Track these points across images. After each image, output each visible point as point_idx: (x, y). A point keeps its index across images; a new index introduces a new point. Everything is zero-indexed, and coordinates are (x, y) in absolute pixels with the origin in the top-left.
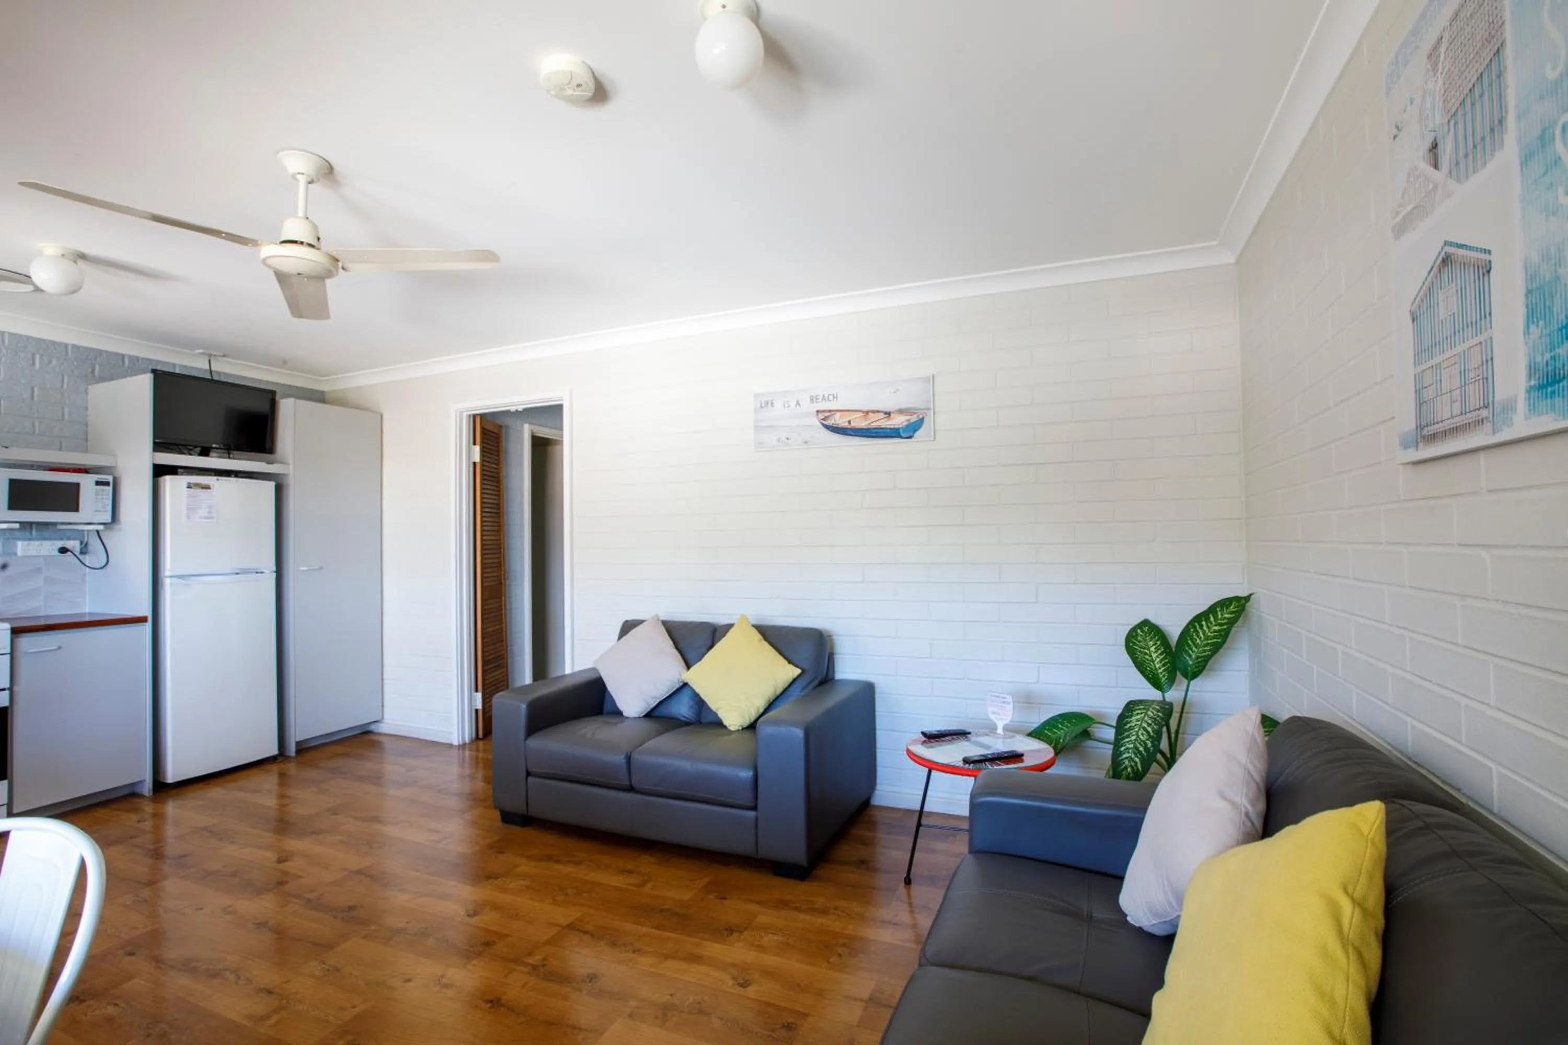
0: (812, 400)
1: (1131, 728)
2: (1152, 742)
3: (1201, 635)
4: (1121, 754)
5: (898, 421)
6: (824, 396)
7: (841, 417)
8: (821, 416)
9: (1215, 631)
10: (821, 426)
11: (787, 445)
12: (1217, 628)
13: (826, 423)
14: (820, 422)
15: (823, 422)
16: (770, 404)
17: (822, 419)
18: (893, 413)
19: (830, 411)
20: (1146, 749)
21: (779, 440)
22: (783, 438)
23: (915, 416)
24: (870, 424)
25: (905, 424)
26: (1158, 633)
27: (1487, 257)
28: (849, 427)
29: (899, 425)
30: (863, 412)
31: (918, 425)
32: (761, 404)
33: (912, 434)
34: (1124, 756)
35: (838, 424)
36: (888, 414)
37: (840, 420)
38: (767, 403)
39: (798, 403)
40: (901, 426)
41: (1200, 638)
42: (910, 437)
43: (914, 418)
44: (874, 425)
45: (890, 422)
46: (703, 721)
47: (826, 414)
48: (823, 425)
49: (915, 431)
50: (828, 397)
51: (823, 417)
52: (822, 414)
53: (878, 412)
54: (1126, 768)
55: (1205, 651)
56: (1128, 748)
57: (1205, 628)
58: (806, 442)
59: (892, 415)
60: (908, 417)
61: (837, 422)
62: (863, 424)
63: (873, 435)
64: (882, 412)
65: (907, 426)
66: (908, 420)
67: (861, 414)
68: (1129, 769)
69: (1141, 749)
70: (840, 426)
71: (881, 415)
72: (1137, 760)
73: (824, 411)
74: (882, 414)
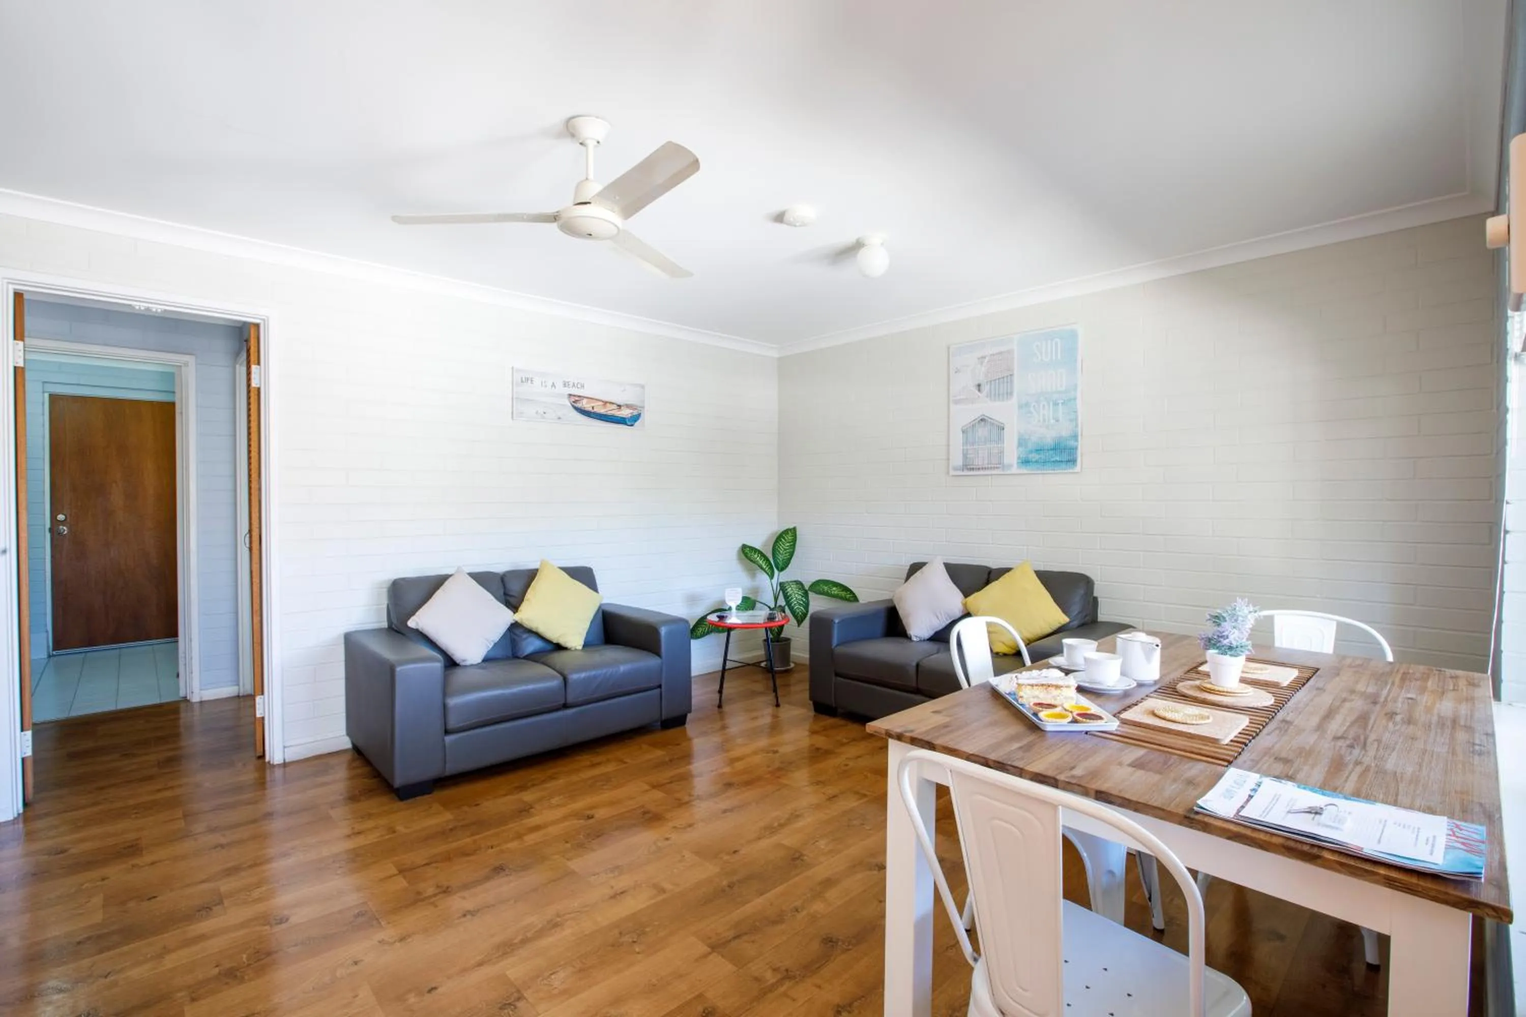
0: (565, 385)
1: (791, 595)
2: (805, 598)
3: (782, 548)
4: (793, 608)
5: (625, 413)
6: (574, 383)
7: (587, 403)
8: (573, 399)
9: (788, 546)
10: (571, 407)
11: (543, 418)
12: (788, 544)
13: (575, 405)
14: (571, 404)
15: (573, 404)
16: (529, 382)
17: (574, 402)
18: (623, 406)
19: (579, 396)
20: (804, 602)
21: (537, 413)
22: (541, 411)
23: (637, 411)
24: (607, 411)
25: (630, 415)
26: (752, 550)
27: (1002, 425)
28: (593, 411)
29: (626, 415)
30: (603, 402)
31: (635, 418)
32: (522, 378)
33: (633, 423)
34: (795, 608)
35: (584, 408)
36: (619, 406)
37: (586, 405)
38: (527, 379)
39: (553, 385)
40: (627, 416)
41: (782, 550)
42: (632, 425)
43: (635, 413)
44: (610, 413)
45: (619, 413)
46: (519, 654)
47: (577, 399)
48: (573, 406)
49: (635, 421)
50: (577, 385)
51: (574, 400)
52: (574, 397)
53: (613, 403)
54: (798, 613)
55: (786, 556)
56: (795, 604)
57: (782, 545)
58: (559, 418)
59: (622, 408)
60: (631, 411)
61: (585, 406)
62: (602, 411)
63: (609, 420)
64: (616, 404)
65: (631, 417)
66: (633, 413)
67: (601, 403)
68: (800, 613)
69: (802, 602)
70: (586, 409)
71: (614, 407)
72: (802, 608)
73: (574, 396)
74: (615, 405)
